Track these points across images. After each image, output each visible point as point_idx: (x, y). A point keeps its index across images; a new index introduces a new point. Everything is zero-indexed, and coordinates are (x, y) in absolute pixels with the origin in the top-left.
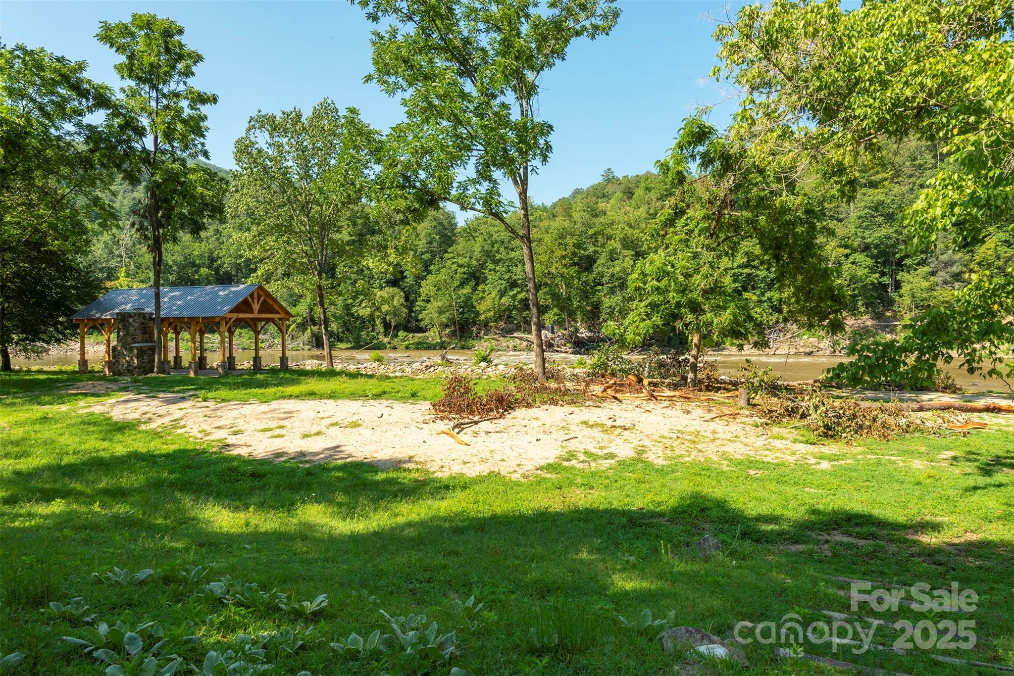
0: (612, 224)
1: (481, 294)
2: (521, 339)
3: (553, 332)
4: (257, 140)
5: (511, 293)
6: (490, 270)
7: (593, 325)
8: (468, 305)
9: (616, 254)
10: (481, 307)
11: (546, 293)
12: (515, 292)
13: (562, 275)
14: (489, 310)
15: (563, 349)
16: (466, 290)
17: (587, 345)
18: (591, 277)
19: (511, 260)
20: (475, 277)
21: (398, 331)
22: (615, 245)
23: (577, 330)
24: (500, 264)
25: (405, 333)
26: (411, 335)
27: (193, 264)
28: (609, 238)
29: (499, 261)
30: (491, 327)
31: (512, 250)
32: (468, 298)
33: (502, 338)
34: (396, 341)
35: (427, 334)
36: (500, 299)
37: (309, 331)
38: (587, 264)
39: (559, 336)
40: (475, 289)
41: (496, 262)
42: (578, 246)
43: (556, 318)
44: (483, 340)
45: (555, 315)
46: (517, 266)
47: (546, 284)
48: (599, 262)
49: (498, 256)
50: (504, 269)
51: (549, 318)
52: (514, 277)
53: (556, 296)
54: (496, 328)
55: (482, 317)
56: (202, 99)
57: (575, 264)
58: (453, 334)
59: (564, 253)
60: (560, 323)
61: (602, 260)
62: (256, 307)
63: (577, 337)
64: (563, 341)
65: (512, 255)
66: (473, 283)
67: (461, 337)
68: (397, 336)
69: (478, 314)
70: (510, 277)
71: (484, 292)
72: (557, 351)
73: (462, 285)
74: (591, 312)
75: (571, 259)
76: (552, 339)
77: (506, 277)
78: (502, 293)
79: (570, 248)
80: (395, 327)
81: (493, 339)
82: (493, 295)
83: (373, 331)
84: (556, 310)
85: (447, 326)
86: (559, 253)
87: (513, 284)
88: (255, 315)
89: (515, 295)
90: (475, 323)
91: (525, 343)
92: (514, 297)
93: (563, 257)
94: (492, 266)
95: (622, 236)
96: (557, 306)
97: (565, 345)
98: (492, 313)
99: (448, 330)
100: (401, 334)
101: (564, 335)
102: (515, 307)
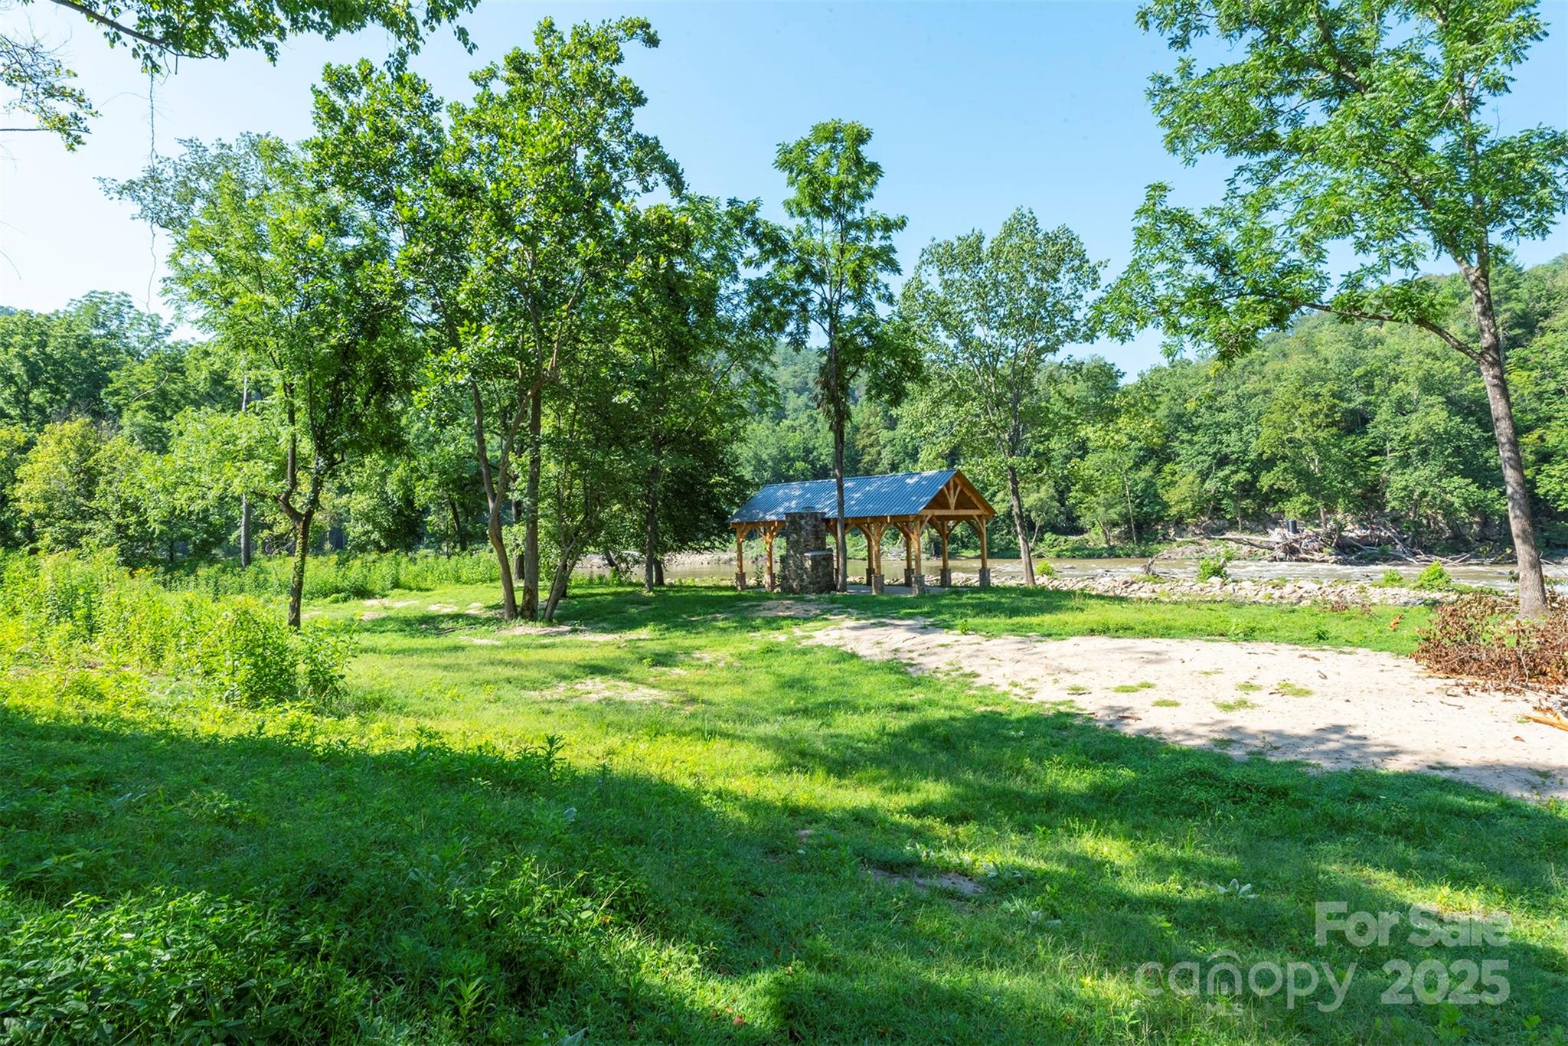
0: (1398, 357)
1: (1169, 478)
2: (1237, 541)
3: (1296, 531)
4: (930, 279)
5: (1221, 474)
6: (1182, 442)
7: (1368, 518)
8: (1149, 495)
9: (1410, 402)
10: (1171, 496)
11: (1285, 470)
12: (1227, 472)
13: (1315, 442)
14: (1184, 500)
15: (1317, 556)
16: (1146, 472)
17: (1360, 549)
18: (1362, 443)
19: (1218, 424)
20: (1159, 455)
21: (1043, 534)
22: (1407, 390)
23: (1341, 527)
24: (1200, 431)
25: (1054, 536)
26: (1062, 538)
27: (787, 458)
28: (1395, 379)
29: (1198, 428)
30: (1187, 525)
31: (1220, 410)
32: (1149, 483)
33: (1205, 541)
34: (1042, 548)
35: (1086, 536)
36: (1203, 482)
37: (926, 535)
38: (1357, 421)
39: (1308, 536)
40: (1158, 471)
41: (1193, 430)
42: (1338, 395)
43: (1306, 508)
44: (1175, 545)
45: (1305, 503)
46: (1229, 433)
47: (1284, 458)
48: (1378, 418)
49: (1196, 421)
50: (1207, 439)
51: (1293, 508)
52: (1225, 450)
53: (1304, 475)
54: (1196, 525)
55: (1173, 511)
56: (888, 226)
57: (1333, 424)
58: (1126, 536)
59: (1316, 407)
60: (1310, 517)
61: (1384, 413)
62: (952, 500)
63: (1340, 537)
64: (1316, 545)
65: (1221, 417)
66: (1153, 463)
67: (1139, 541)
68: (1042, 540)
69: (1166, 506)
70: (1219, 451)
71: (1174, 474)
72: (1306, 560)
73: (1137, 466)
74: (1363, 497)
75: (1327, 416)
76: (1296, 541)
77: (1211, 451)
78: (1204, 476)
79: (1326, 401)
80: (1041, 528)
81: (1193, 542)
82: (1190, 478)
83: (1009, 533)
84: (1304, 497)
85: (1115, 525)
86: (1307, 408)
87: (1222, 461)
88: (952, 512)
89: (1228, 477)
90: (1160, 519)
91: (1246, 549)
92: (1225, 480)
93: (1314, 414)
94: (1186, 436)
95: (1420, 373)
96: (1307, 490)
97: (1321, 550)
98: (1189, 505)
99: (1117, 531)
100: (1049, 537)
101: (1317, 535)
102: (1229, 495)
